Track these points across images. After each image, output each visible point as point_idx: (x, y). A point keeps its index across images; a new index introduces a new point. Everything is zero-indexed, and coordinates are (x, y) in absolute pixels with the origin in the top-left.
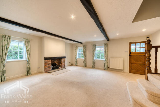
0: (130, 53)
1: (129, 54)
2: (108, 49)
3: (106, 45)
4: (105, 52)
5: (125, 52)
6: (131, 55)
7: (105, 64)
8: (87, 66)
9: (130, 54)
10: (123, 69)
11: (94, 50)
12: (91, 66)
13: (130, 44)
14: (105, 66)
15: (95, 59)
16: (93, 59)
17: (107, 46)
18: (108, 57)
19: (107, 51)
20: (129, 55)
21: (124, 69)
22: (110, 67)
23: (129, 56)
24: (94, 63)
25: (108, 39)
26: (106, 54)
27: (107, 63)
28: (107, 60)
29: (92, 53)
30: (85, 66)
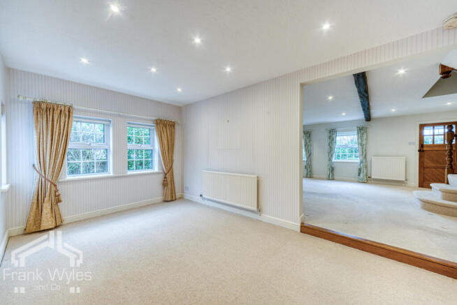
0: (422, 145)
1: (418, 149)
2: (366, 139)
3: (362, 130)
4: (361, 144)
5: (410, 144)
6: (423, 151)
7: (360, 170)
8: (315, 176)
9: (422, 148)
10: (404, 179)
11: (331, 140)
12: (326, 176)
13: (422, 127)
14: (361, 175)
15: (334, 160)
16: (330, 160)
17: (366, 132)
18: (368, 157)
19: (364, 142)
20: (420, 151)
21: (406, 180)
22: (373, 177)
23: (418, 153)
24: (332, 170)
25: (368, 118)
26: (362, 148)
27: (366, 167)
28: (366, 161)
29: (327, 147)
30: (308, 176)
